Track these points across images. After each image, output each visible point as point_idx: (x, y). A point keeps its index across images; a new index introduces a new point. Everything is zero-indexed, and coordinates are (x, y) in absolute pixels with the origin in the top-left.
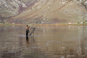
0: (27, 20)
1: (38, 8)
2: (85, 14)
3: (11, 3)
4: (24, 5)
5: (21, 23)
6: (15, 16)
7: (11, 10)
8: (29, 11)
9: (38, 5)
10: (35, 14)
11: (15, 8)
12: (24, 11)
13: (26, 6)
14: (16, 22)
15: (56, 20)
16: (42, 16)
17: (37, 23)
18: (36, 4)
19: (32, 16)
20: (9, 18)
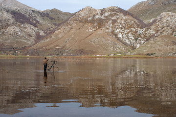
0: (45, 51)
1: (60, 36)
2: (115, 44)
3: (26, 30)
4: (42, 33)
5: (38, 55)
6: (30, 46)
7: (26, 39)
8: (48, 39)
9: (60, 33)
10: (56, 43)
11: (30, 36)
12: (42, 40)
13: (44, 34)
14: (32, 54)
15: (82, 51)
16: (64, 47)
17: (58, 55)
18: (57, 32)
19: (52, 46)
20: (23, 48)
